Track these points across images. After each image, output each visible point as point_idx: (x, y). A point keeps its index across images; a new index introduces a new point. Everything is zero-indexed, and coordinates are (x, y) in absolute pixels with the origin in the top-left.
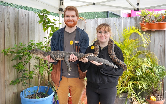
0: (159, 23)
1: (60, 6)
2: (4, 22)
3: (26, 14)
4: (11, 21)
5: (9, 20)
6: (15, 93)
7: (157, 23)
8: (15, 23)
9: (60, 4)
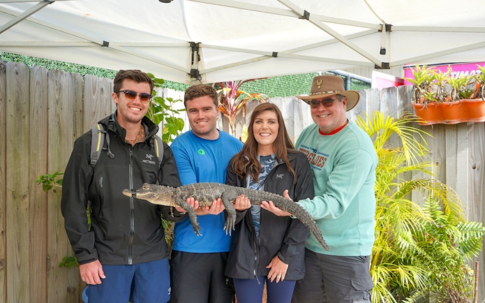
0: (465, 103)
1: (193, 63)
2: (48, 109)
3: (104, 88)
4: (65, 106)
5: (59, 102)
6: (72, 290)
7: (458, 102)
8: (75, 112)
9: (193, 60)
